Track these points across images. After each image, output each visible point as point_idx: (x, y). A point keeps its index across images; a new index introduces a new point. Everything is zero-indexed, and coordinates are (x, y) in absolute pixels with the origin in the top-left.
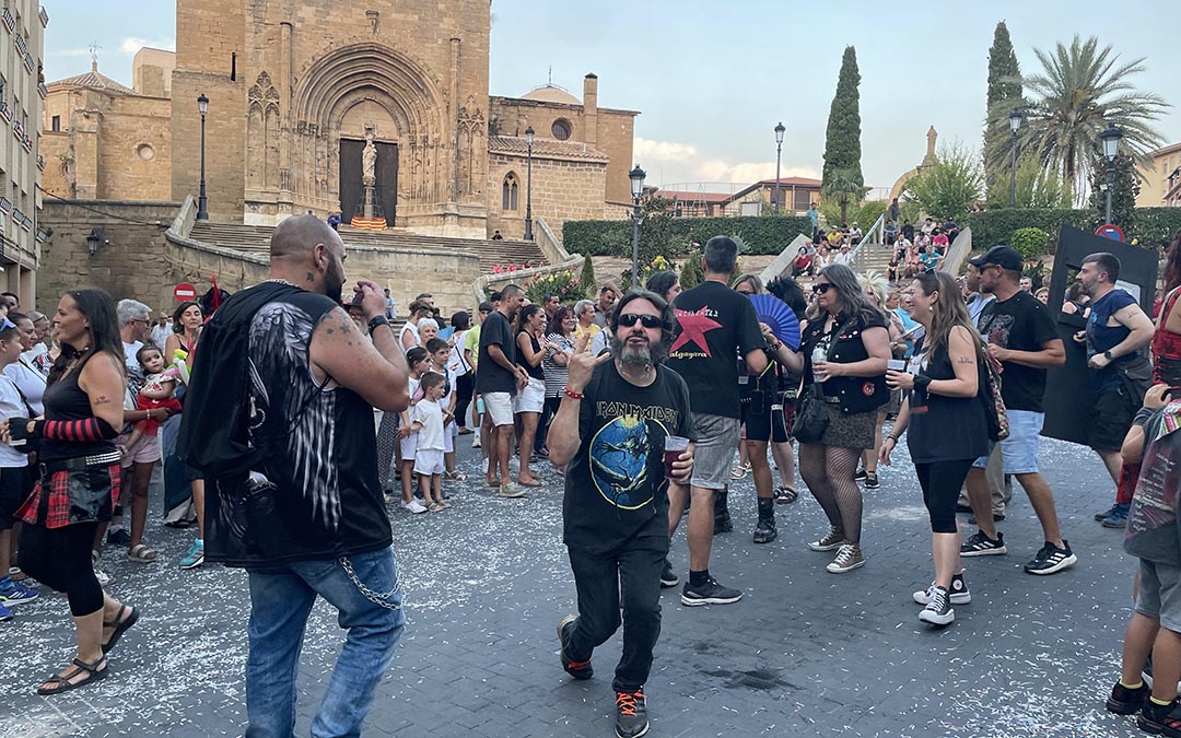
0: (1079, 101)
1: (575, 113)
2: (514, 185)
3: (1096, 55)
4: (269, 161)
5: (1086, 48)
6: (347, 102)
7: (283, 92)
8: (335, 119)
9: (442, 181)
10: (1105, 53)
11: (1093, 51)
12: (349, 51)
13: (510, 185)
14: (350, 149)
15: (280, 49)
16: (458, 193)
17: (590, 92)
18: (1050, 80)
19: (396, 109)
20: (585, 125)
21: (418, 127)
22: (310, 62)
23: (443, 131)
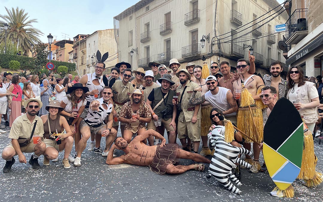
18: (10, 18)
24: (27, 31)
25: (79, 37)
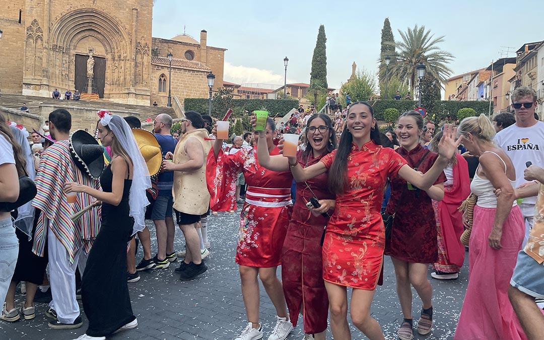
0: (417, 53)
1: (196, 48)
2: (164, 80)
3: (424, 34)
4: (37, 63)
5: (420, 30)
6: (80, 36)
7: (45, 29)
8: (73, 44)
9: (128, 77)
10: (428, 33)
11: (423, 32)
12: (80, 12)
13: (162, 80)
14: (81, 59)
15: (43, 9)
16: (135, 83)
17: (203, 38)
18: (405, 44)
19: (105, 41)
20: (201, 53)
21: (116, 51)
22: (60, 16)
23: (128, 53)
24: (428, 59)
25: (526, 49)
